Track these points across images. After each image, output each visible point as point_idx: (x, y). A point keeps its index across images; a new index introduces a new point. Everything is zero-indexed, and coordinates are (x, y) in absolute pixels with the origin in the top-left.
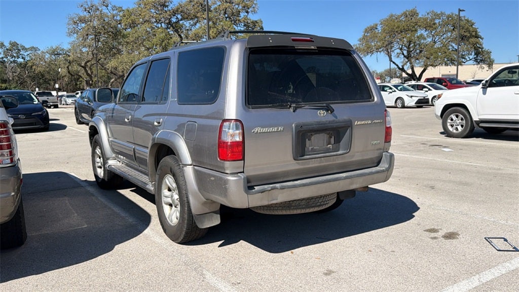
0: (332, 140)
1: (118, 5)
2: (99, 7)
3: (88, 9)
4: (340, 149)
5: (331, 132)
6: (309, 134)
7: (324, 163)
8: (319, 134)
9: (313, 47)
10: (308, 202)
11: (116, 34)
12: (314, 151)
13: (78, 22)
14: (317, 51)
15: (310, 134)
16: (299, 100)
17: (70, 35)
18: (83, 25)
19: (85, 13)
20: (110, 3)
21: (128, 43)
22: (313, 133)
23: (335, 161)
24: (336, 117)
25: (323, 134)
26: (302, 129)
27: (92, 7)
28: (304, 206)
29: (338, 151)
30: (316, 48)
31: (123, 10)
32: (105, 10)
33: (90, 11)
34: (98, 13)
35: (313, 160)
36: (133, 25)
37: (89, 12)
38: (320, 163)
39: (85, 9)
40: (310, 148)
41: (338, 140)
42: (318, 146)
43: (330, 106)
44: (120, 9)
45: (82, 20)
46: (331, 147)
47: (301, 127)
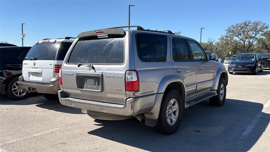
0: (96, 83)
5: (95, 79)
7: (91, 94)
8: (90, 79)
12: (88, 87)
15: (86, 78)
22: (87, 78)
24: (96, 71)
25: (92, 79)
26: (78, 75)
29: (98, 90)
38: (89, 94)
40: (86, 85)
42: (90, 85)
46: (95, 87)
47: (78, 74)
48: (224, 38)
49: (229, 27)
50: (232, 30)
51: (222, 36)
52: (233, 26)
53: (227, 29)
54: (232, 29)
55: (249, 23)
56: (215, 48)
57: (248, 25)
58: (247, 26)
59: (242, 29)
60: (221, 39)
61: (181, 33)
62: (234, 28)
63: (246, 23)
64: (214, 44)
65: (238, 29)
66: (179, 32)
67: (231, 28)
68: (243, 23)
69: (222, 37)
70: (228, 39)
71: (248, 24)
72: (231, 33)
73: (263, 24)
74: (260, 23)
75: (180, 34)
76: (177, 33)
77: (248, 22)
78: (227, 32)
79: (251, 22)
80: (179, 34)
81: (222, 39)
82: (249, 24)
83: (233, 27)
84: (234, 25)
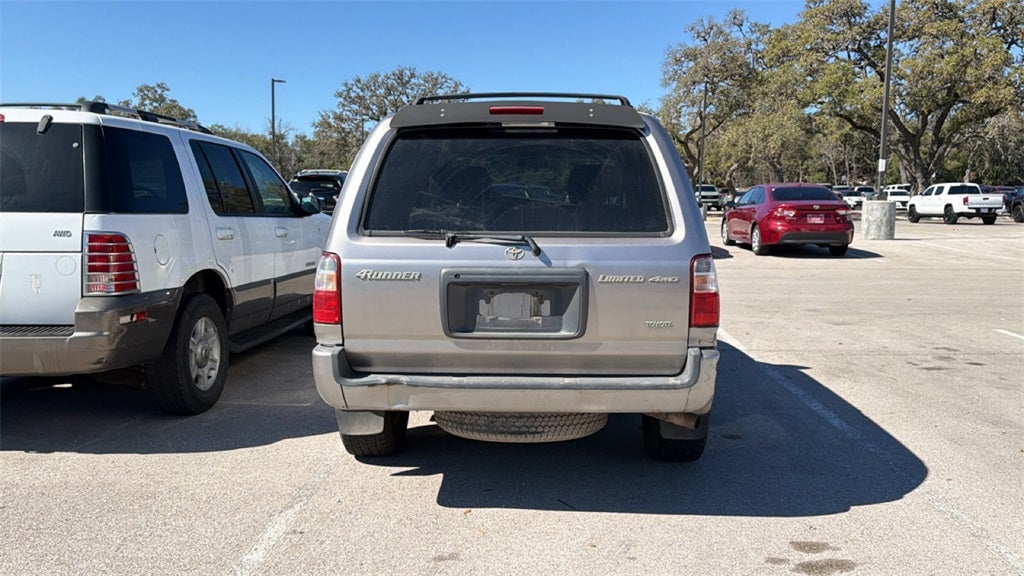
0: (546, 308)
1: (762, 22)
2: (723, 28)
3: (703, 34)
4: (564, 327)
5: (541, 292)
6: (486, 291)
7: (520, 350)
8: (512, 292)
9: (546, 124)
10: (492, 422)
11: (748, 78)
12: (495, 324)
13: (683, 59)
14: (555, 131)
15: (489, 291)
16: (477, 226)
17: (666, 84)
18: (692, 64)
19: (697, 41)
20: (747, 19)
21: (765, 94)
22: (496, 291)
23: (550, 350)
24: (548, 263)
25: (522, 294)
26: (458, 280)
27: (711, 29)
28: (484, 428)
29: (558, 330)
30: (553, 125)
31: (770, 31)
32: (735, 34)
33: (707, 37)
34: (720, 40)
35: (493, 341)
36: (784, 57)
37: (705, 40)
38: (508, 349)
39: (699, 33)
40: (488, 318)
41: (558, 310)
42: (508, 317)
43: (533, 241)
44: (764, 30)
45: (692, 55)
46: (540, 322)
47: (457, 276)
48: (331, 121)
49: (346, 84)
50: (359, 97)
51: (323, 113)
52: (359, 81)
53: (340, 91)
54: (359, 91)
55: (413, 76)
56: (294, 158)
57: (408, 82)
58: (404, 85)
59: (390, 94)
60: (321, 124)
61: (168, 90)
62: (362, 90)
63: (401, 75)
64: (290, 144)
65: (378, 92)
66: (159, 86)
67: (355, 88)
68: (394, 74)
69: (322, 116)
70: (343, 125)
71: (407, 78)
72: (355, 107)
73: (454, 85)
74: (444, 80)
75: (166, 92)
76: (153, 88)
77: (408, 73)
78: (341, 100)
79: (417, 74)
80: (159, 91)
81: (325, 124)
82: (413, 80)
83: (360, 85)
84: (364, 79)
